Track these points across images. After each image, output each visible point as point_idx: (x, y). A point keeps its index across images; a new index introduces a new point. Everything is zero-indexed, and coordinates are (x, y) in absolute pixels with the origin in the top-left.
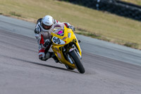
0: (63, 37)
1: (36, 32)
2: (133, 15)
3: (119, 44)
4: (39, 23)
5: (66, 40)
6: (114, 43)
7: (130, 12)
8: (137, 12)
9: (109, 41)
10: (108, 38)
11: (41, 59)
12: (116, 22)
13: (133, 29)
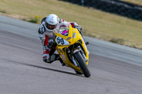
0: (67, 37)
1: (39, 32)
2: (119, 11)
3: (105, 40)
4: (44, 23)
5: (71, 40)
6: (100, 39)
7: (116, 8)
8: (122, 8)
9: (94, 37)
10: (94, 34)
11: (45, 61)
12: (101, 18)
13: (119, 25)
